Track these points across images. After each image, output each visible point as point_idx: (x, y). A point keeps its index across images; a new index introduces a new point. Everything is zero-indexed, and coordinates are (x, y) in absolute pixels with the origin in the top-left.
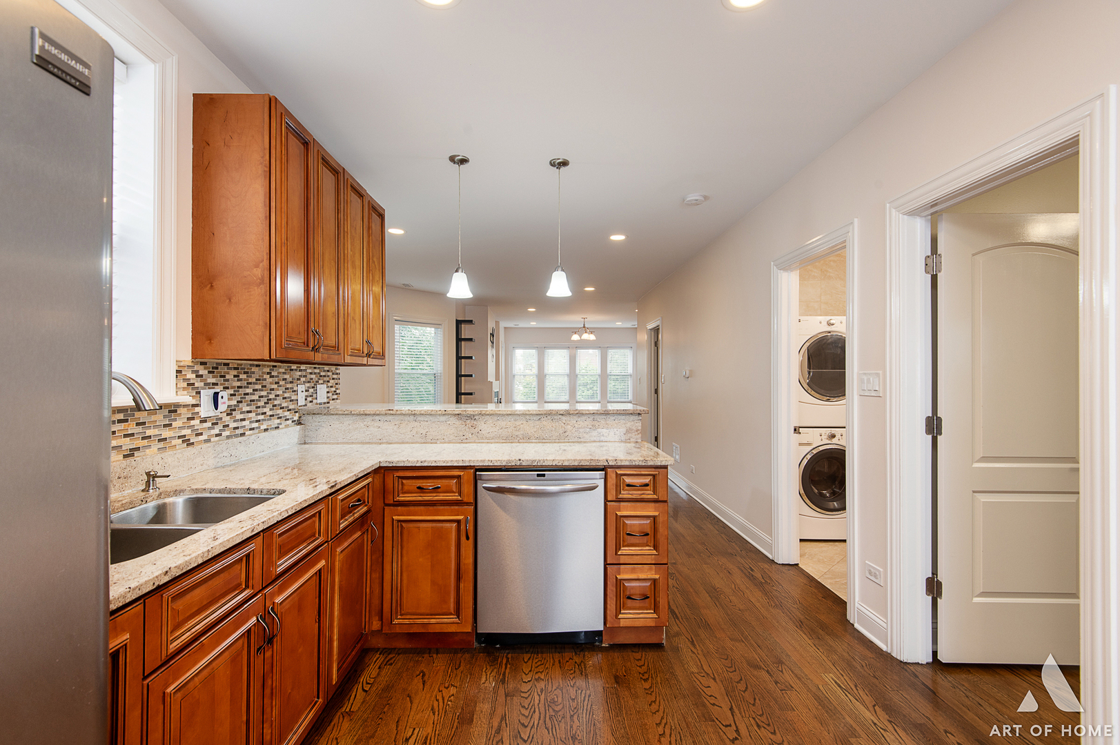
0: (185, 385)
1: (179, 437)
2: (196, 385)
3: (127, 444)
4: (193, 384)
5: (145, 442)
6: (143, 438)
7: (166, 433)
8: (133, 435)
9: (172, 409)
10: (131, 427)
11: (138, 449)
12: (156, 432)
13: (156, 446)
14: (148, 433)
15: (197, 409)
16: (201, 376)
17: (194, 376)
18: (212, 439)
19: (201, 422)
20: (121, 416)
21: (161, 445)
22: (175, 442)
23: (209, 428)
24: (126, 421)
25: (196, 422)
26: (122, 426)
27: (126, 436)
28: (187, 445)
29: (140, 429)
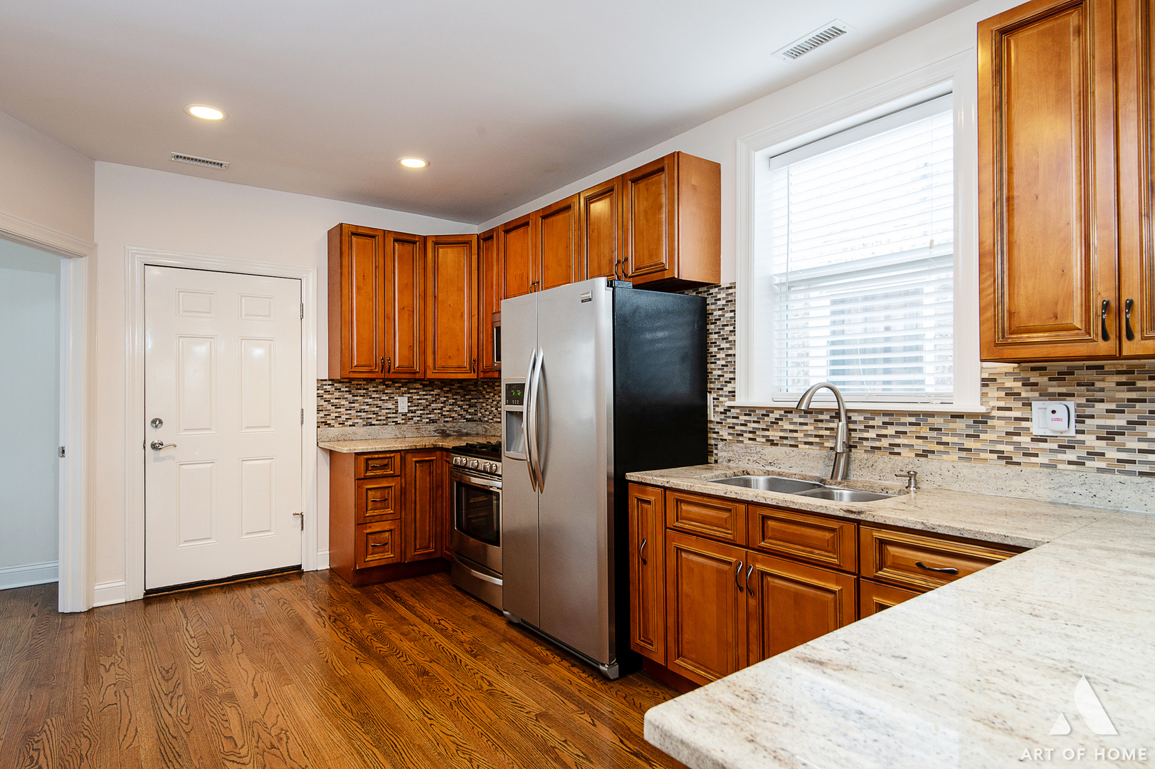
0: (1002, 394)
1: (991, 452)
2: (1023, 395)
3: (920, 445)
4: (1019, 394)
5: (942, 448)
6: (938, 443)
7: (969, 443)
8: (926, 438)
9: (981, 420)
10: (924, 430)
11: (933, 452)
12: (956, 440)
13: (955, 455)
14: (945, 439)
15: (1024, 424)
16: (1036, 384)
17: (1019, 384)
18: (1060, 466)
19: (1033, 440)
20: (913, 420)
21: (964, 454)
22: (983, 455)
23: (1051, 451)
24: (919, 425)
25: (1024, 440)
26: (914, 428)
27: (918, 438)
28: (1007, 463)
29: (934, 434)
